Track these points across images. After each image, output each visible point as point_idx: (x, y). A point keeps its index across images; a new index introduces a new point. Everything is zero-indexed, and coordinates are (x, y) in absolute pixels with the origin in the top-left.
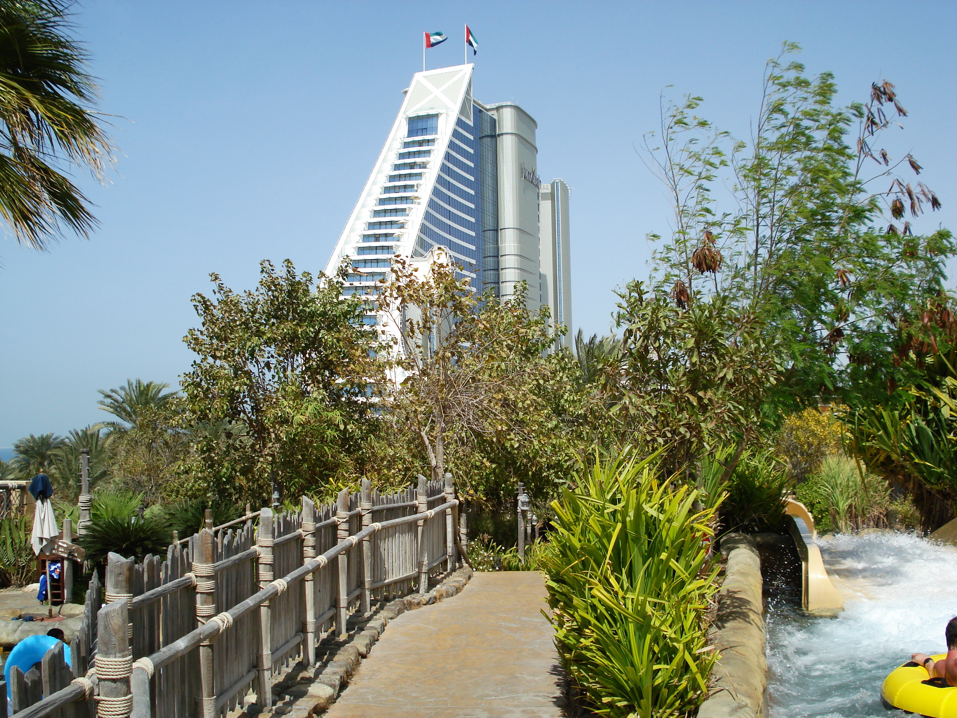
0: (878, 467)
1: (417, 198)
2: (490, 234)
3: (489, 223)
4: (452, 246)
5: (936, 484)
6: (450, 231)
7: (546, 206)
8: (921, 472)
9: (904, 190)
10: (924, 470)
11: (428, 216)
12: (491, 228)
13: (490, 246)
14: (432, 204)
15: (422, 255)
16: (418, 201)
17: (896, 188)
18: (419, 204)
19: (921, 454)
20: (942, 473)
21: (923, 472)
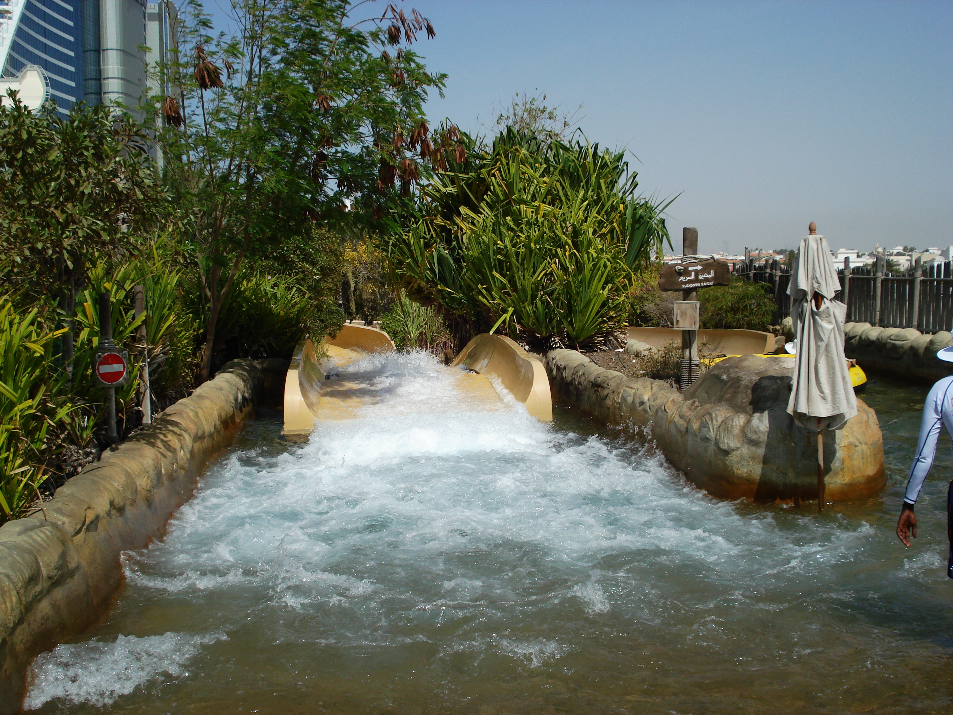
0: (414, 294)
1: (8, 12)
2: (91, 56)
3: (90, 43)
4: (46, 65)
5: (458, 309)
6: (46, 49)
7: (153, 28)
8: (444, 298)
9: (398, 17)
10: (446, 296)
11: (19, 32)
12: (92, 48)
13: (91, 68)
14: (24, 19)
15: (13, 75)
16: (9, 15)
17: (390, 14)
18: (10, 18)
19: (443, 280)
20: (461, 298)
21: (446, 298)
